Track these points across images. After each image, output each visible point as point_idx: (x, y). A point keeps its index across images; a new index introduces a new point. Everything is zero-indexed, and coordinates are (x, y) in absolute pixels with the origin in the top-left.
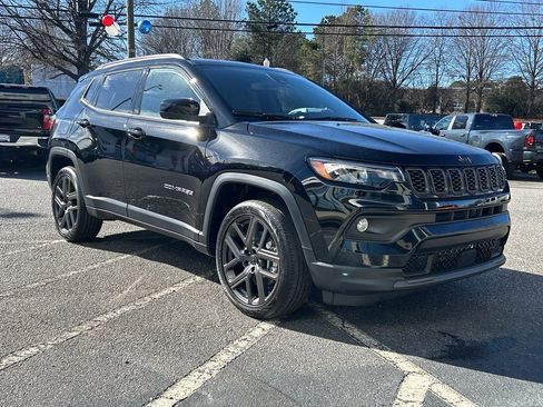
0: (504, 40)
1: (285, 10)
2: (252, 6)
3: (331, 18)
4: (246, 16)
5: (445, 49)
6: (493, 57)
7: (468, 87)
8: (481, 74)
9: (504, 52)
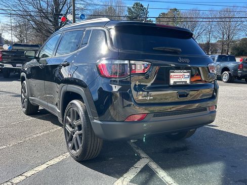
0: (239, 23)
1: (143, 10)
2: (129, 9)
3: (163, 14)
4: (127, 13)
5: (213, 26)
6: (234, 30)
7: (223, 43)
8: (229, 37)
9: (239, 27)
